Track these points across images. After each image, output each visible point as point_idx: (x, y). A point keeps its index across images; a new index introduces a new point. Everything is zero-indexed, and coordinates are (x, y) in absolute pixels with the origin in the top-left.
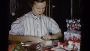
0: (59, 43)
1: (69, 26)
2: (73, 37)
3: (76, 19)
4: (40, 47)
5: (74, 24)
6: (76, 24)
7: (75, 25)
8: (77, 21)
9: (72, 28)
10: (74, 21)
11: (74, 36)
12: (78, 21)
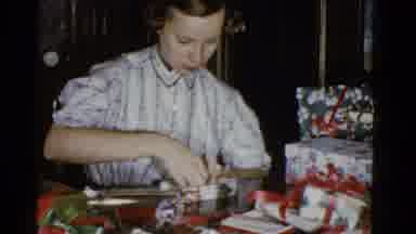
0: (260, 196)
1: (306, 116)
2: (326, 171)
3: (342, 87)
4: (171, 212)
5: (334, 109)
6: (339, 110)
7: (338, 116)
8: (347, 96)
9: (320, 129)
10: (330, 97)
11: (330, 166)
12: (352, 95)
